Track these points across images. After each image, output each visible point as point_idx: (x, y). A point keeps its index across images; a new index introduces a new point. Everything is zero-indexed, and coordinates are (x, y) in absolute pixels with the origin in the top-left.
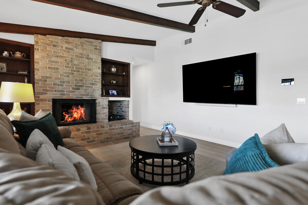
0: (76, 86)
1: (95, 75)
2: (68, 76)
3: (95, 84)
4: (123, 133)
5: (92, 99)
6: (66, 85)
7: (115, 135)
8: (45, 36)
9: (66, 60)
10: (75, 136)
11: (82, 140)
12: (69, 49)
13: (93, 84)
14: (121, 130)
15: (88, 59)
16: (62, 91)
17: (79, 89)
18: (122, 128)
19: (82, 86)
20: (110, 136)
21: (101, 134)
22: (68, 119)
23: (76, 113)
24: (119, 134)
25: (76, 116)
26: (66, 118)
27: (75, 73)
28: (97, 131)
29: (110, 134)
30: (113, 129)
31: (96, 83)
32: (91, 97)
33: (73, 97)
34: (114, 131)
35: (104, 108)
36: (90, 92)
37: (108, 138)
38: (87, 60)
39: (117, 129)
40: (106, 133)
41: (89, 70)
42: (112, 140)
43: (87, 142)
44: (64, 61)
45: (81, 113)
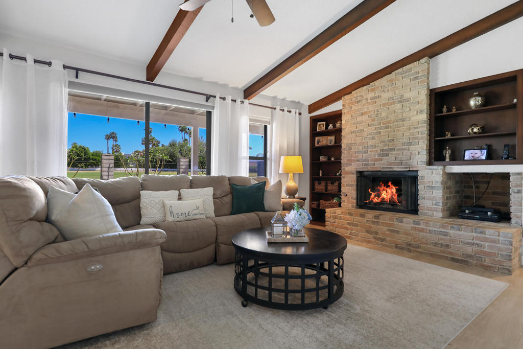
0: (383, 150)
1: (413, 126)
2: (373, 138)
3: (413, 143)
4: (448, 246)
5: (408, 169)
6: (370, 151)
7: (427, 244)
8: (350, 95)
9: (370, 117)
10: (359, 223)
11: (367, 232)
12: (375, 98)
13: (410, 144)
14: (442, 237)
15: (402, 102)
16: (365, 160)
17: (387, 155)
18: (446, 234)
19: (393, 150)
20: (414, 242)
21: (397, 232)
22: (374, 198)
23: (385, 192)
24: (436, 244)
25: (385, 196)
26: (371, 197)
27: (383, 131)
28: (390, 225)
29: (414, 238)
30: (422, 230)
31: (417, 141)
32: (407, 168)
33: (378, 168)
34: (425, 234)
35: (432, 188)
36: (405, 159)
37: (410, 245)
38: (398, 106)
39: (430, 231)
40: (407, 234)
41: (403, 120)
42: (418, 252)
43: (374, 238)
44: (369, 118)
45: (392, 192)
